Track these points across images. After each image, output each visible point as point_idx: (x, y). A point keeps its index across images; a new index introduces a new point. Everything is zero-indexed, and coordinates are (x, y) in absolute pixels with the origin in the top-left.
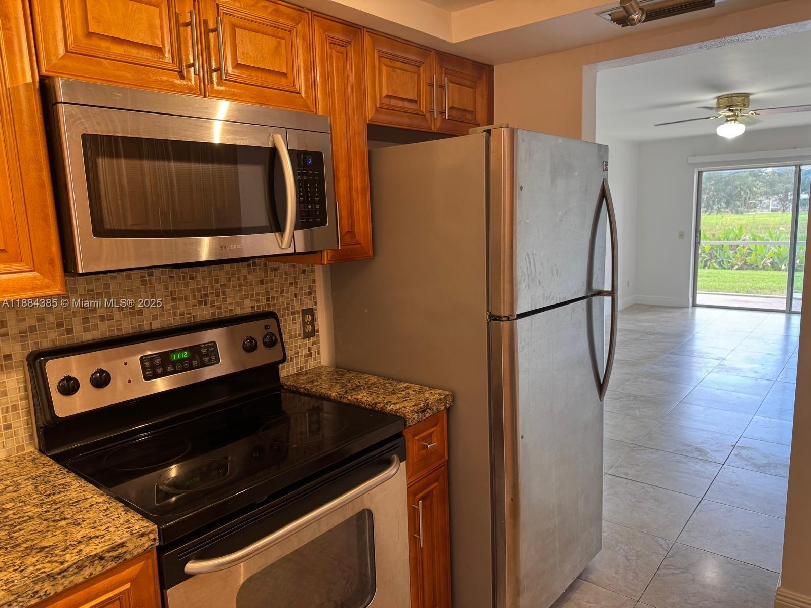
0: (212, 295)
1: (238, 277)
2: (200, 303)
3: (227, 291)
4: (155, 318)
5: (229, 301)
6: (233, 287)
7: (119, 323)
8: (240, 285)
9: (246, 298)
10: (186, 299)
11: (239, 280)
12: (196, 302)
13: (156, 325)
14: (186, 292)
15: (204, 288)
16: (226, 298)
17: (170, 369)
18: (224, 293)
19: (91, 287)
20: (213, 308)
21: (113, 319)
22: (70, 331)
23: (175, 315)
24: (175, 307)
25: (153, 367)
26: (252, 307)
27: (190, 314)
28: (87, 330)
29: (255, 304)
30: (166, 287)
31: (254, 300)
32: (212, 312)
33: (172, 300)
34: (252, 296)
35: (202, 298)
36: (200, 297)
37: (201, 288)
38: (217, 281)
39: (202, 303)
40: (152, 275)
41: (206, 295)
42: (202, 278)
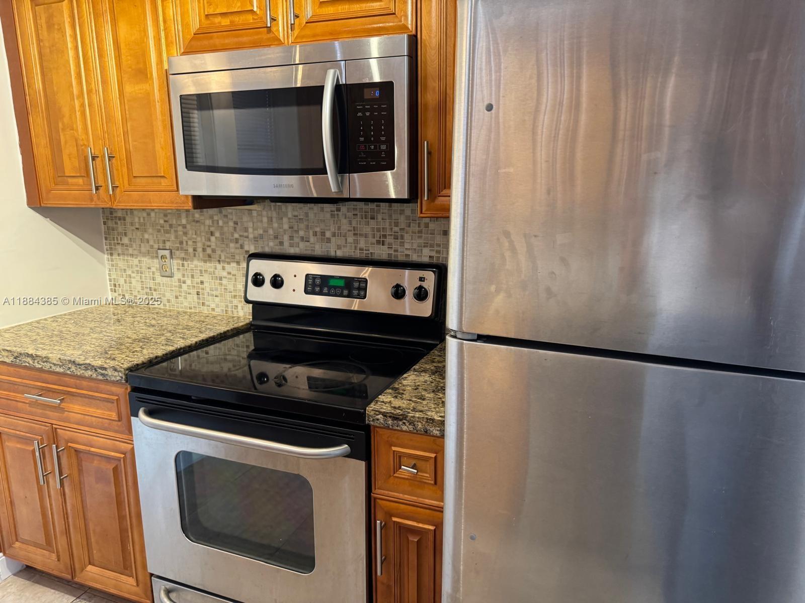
0: (390, 237)
1: (419, 223)
2: (378, 242)
3: (407, 236)
4: (339, 247)
5: (407, 246)
6: (413, 232)
7: (313, 245)
8: (420, 232)
9: (424, 246)
10: (366, 236)
11: (419, 227)
12: (374, 241)
13: (340, 254)
14: (367, 230)
15: (383, 228)
16: (404, 243)
17: (325, 290)
18: (402, 237)
19: (296, 213)
20: (390, 249)
21: (308, 241)
22: (281, 243)
23: (356, 248)
24: (356, 242)
25: (314, 285)
26: (430, 257)
27: (369, 250)
28: (291, 246)
29: (434, 254)
30: (350, 223)
31: (434, 250)
32: (388, 254)
33: (355, 234)
34: (432, 246)
35: (380, 238)
36: (378, 236)
37: (380, 228)
38: (397, 225)
39: (381, 242)
40: (340, 211)
41: (385, 236)
42: (383, 219)
